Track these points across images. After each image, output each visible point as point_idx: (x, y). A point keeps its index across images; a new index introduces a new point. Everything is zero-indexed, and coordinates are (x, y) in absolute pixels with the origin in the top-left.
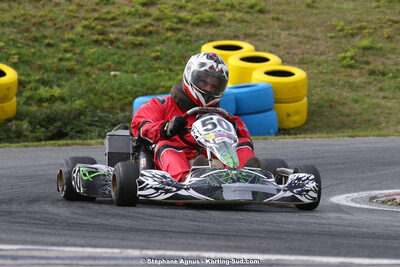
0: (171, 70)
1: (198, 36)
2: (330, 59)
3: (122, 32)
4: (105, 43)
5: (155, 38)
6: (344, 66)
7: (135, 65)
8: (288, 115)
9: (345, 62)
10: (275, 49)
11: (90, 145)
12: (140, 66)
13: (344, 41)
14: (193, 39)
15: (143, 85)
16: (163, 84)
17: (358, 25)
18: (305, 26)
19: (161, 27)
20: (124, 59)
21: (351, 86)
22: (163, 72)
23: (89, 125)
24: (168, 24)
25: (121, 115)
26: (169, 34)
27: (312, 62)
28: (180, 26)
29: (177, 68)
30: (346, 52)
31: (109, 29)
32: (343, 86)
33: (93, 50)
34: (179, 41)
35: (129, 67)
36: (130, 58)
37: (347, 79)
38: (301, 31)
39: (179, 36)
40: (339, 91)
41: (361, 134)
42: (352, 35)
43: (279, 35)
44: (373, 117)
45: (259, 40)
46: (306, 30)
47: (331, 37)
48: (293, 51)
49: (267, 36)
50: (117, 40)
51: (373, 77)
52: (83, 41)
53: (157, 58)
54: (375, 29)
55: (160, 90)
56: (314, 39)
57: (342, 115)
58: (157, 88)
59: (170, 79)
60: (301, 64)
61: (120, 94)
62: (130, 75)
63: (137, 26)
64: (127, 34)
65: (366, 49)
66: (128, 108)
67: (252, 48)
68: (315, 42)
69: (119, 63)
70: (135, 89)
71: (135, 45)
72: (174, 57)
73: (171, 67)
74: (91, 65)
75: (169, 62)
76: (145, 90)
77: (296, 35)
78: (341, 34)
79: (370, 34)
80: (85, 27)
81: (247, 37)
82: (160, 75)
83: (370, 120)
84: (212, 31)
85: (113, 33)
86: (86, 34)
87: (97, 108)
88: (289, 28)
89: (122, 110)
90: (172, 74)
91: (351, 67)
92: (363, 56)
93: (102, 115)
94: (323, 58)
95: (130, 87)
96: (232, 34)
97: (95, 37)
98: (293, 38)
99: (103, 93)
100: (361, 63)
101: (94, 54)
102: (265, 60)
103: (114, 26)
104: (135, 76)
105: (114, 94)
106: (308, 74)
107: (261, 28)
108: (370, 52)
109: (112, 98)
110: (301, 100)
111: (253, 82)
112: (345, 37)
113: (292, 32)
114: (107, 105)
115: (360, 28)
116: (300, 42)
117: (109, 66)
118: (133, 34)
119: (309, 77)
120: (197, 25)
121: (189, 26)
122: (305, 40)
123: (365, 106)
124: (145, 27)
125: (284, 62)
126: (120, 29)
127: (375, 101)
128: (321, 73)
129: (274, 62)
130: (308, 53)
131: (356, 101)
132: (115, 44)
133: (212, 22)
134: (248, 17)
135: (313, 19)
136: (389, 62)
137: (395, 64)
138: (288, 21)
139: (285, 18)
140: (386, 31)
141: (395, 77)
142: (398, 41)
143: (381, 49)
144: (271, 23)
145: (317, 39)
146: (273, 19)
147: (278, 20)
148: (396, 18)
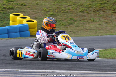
0: (2, 21)
1: (9, 12)
2: (42, 17)
8: (32, 32)
10: (29, 15)
13: (46, 13)
14: (7, 13)
17: (49, 9)
18: (36, 9)
24: (1, 9)
26: (1, 11)
27: (38, 18)
28: (4, 9)
29: (4, 20)
30: (47, 16)
38: (35, 11)
39: (4, 12)
43: (29, 11)
45: (24, 13)
46: (36, 10)
47: (43, 12)
48: (33, 16)
49: (26, 12)
54: (54, 10)
59: (2, 23)
60: (35, 19)
67: (23, 15)
72: (3, 17)
75: (1, 19)
77: (34, 12)
78: (45, 11)
79: (52, 11)
81: (21, 12)
84: (12, 10)
88: (32, 10)
94: (41, 17)
96: (17, 11)
102: (26, 18)
106: (37, 21)
107: (25, 10)
108: (52, 16)
110: (36, 28)
111: (23, 23)
112: (46, 12)
113: (32, 11)
115: (50, 10)
119: (38, 22)
120: (8, 9)
121: (6, 9)
122: (36, 13)
125: (31, 18)
128: (41, 21)
129: (29, 18)
130: (37, 16)
133: (12, 8)
134: (21, 7)
135: (38, 7)
136: (57, 18)
137: (59, 19)
138: (31, 8)
139: (31, 7)
140: (56, 10)
141: (59, 22)
142: (60, 13)
143: (55, 15)
144: (27, 8)
145: (39, 12)
146: (28, 7)
147: (29, 7)
148: (59, 7)
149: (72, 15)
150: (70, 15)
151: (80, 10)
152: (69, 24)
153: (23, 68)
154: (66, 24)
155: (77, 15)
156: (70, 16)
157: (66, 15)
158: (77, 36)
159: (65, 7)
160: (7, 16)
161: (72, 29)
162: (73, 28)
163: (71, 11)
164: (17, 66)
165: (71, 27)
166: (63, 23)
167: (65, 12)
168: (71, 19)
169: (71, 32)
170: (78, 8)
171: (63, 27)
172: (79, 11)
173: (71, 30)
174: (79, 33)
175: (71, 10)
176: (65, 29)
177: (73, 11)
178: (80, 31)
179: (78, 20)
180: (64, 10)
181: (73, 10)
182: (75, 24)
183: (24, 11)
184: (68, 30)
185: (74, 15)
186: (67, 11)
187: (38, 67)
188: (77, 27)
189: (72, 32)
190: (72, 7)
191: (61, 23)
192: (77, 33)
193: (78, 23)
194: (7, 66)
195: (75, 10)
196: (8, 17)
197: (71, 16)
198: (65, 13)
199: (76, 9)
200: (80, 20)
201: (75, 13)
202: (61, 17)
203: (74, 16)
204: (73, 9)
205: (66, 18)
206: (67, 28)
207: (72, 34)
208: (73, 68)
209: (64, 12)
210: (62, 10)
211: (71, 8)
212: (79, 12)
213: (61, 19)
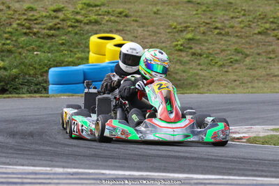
0: (71, 51)
1: (87, 30)
2: (168, 45)
3: (41, 28)
4: (31, 35)
5: (61, 31)
6: (176, 50)
7: (49, 48)
9: (177, 48)
10: (135, 39)
11: (23, 97)
12: (52, 49)
13: (176, 34)
14: (85, 33)
15: (54, 61)
16: (66, 60)
17: (185, 25)
18: (153, 25)
19: (65, 24)
20: (42, 44)
21: (181, 62)
22: (66, 52)
23: (21, 85)
24: (69, 23)
25: (40, 79)
26: (70, 29)
28: (76, 24)
29: (75, 50)
30: (178, 41)
31: (33, 26)
32: (176, 62)
33: (23, 38)
34: (76, 34)
35: (46, 49)
36: (46, 43)
37: (178, 58)
38: (150, 29)
39: (76, 30)
40: (173, 66)
41: (188, 92)
42: (181, 31)
43: (137, 31)
44: (194, 81)
45: (125, 33)
46: (154, 28)
47: (169, 32)
48: (146, 40)
49: (130, 31)
50: (38, 32)
51: (194, 57)
52: (17, 33)
53: (63, 44)
54: (195, 28)
55: (65, 63)
56: (158, 33)
57: (176, 80)
58: (63, 62)
59: (71, 57)
61: (40, 65)
62: (46, 54)
63: (51, 24)
64: (44, 29)
65: (189, 39)
66: (45, 74)
67: (121, 38)
68: (159, 35)
69: (39, 46)
70: (49, 63)
71: (49, 36)
72: (73, 44)
73: (71, 49)
74: (22, 47)
75: (70, 46)
76: (55, 63)
77: (148, 31)
78: (175, 30)
79: (192, 31)
80: (18, 24)
81: (118, 31)
82: (64, 54)
83: (192, 83)
84: (96, 28)
85: (36, 28)
86: (19, 28)
87: (26, 74)
88: (143, 26)
89: (42, 76)
90: (72, 54)
91: (181, 50)
92: (188, 44)
93: (29, 78)
94: (164, 45)
95: (46, 62)
96: (108, 30)
97: (25, 31)
98: (145, 33)
99: (29, 65)
100: (187, 48)
101: (24, 41)
103: (36, 24)
104: (49, 54)
105: (36, 66)
107: (126, 26)
108: (192, 41)
109: (35, 68)
112: (177, 32)
113: (144, 29)
114: (32, 72)
115: (186, 27)
116: (150, 35)
117: (33, 48)
118: (48, 29)
120: (87, 24)
121: (82, 25)
122: (153, 34)
123: (189, 74)
124: (56, 25)
126: (40, 26)
127: (195, 71)
130: (155, 42)
131: (184, 72)
132: (37, 35)
133: (96, 22)
134: (118, 19)
135: (158, 21)
136: (204, 48)
137: (208, 49)
138: (142, 22)
139: (141, 20)
140: (202, 29)
141: (207, 57)
142: (209, 35)
143: (199, 40)
144: (132, 23)
145: (160, 33)
146: (133, 20)
147: (136, 21)
148: (208, 21)
149: (239, 40)
150: (234, 40)
151: (259, 30)
152: (231, 62)
153: (117, 166)
154: (225, 62)
155: (251, 42)
156: (234, 43)
157: (225, 40)
158: (249, 92)
159: (223, 22)
160: (84, 42)
161: (237, 75)
162: (241, 73)
163: (236, 31)
164: (103, 161)
165: (236, 69)
166: (217, 60)
167: (223, 32)
168: (237, 52)
169: (235, 81)
170: (253, 25)
171: (216, 69)
172: (256, 32)
173: (235, 78)
174: (255, 85)
175: (237, 29)
176: (222, 75)
177: (243, 30)
178: (257, 79)
179: (253, 52)
180: (220, 29)
181: (242, 28)
182: (245, 63)
183: (125, 28)
184: (229, 77)
185: (244, 41)
186: (226, 30)
187: (151, 165)
188: (251, 69)
189: (238, 83)
190: (240, 23)
191: (212, 60)
192: (250, 85)
193: (253, 61)
194: (79, 161)
195: (247, 29)
196: (86, 42)
197: (237, 43)
198: (223, 35)
199: (249, 26)
200: (259, 54)
201: (247, 37)
202: (213, 46)
203: (243, 44)
204: (242, 25)
205: (224, 47)
206: (227, 72)
207: (237, 86)
208: (235, 169)
209: (219, 34)
210: (216, 28)
211: (236, 25)
212: (255, 34)
213: (214, 50)
